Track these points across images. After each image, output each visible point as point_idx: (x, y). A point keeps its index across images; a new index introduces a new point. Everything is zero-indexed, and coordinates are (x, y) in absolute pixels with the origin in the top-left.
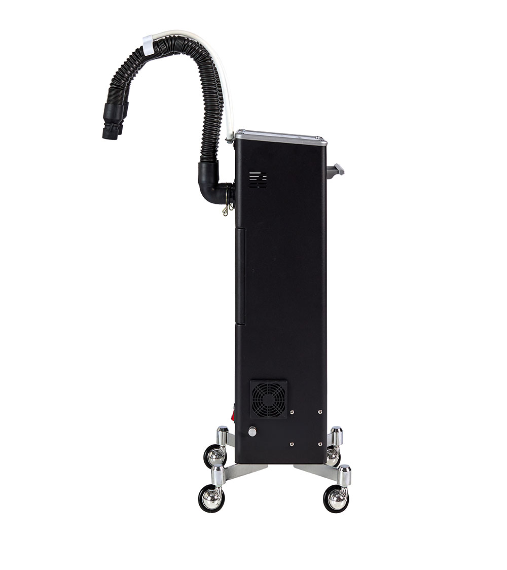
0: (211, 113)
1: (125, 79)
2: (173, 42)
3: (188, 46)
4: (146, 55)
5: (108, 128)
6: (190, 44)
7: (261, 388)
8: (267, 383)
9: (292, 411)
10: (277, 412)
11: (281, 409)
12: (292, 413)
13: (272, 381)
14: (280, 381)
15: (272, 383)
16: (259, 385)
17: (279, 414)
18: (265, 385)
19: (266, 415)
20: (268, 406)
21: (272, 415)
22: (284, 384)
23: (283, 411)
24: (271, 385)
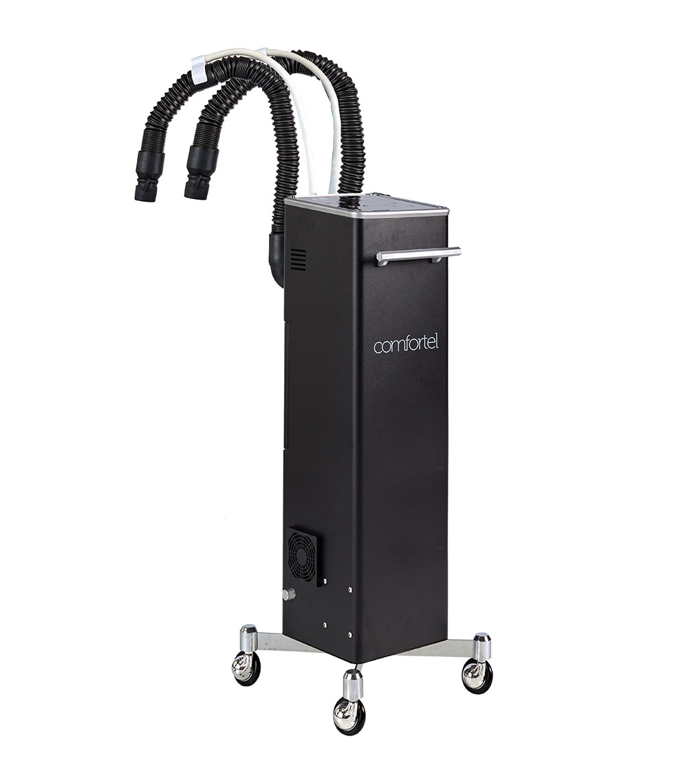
0: (286, 164)
1: (166, 117)
2: (234, 66)
3: (255, 70)
4: (195, 84)
5: (143, 185)
6: (258, 68)
7: (295, 537)
8: (301, 533)
9: (325, 580)
10: (309, 576)
11: (312, 572)
12: (325, 583)
13: (304, 532)
14: (311, 534)
15: (305, 535)
16: (294, 534)
17: (310, 580)
18: (300, 536)
19: (299, 576)
20: (301, 565)
21: (304, 578)
22: (314, 539)
23: (313, 575)
24: (304, 538)
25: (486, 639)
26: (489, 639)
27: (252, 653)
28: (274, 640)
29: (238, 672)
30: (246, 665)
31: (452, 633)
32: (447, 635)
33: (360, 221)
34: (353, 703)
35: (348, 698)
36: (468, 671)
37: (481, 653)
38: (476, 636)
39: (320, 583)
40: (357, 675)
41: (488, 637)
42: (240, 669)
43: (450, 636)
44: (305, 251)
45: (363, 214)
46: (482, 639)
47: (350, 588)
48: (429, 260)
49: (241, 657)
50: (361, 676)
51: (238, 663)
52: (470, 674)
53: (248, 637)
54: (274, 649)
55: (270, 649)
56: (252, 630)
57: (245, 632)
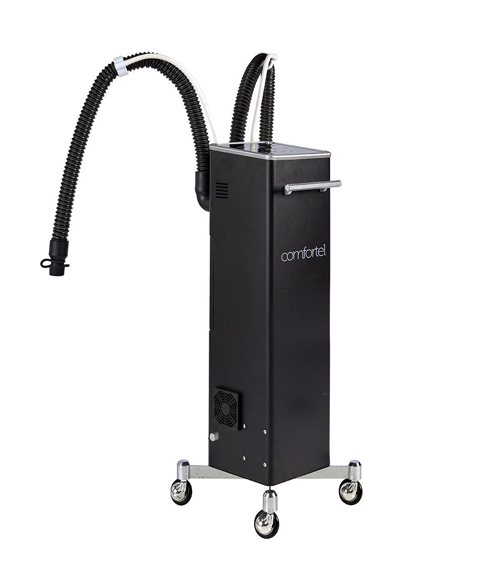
7: (220, 395)
8: (224, 391)
9: (244, 425)
10: (231, 423)
11: (234, 420)
12: (245, 427)
13: (227, 390)
14: (233, 392)
15: (228, 392)
16: (219, 392)
17: (232, 425)
18: (224, 394)
19: (224, 423)
20: (225, 415)
21: (228, 424)
22: (236, 396)
23: (235, 422)
24: (227, 395)
25: (358, 464)
26: (360, 465)
27: (186, 481)
28: (203, 471)
29: (175, 495)
30: (182, 490)
31: (333, 461)
32: (329, 463)
33: (271, 162)
34: (270, 514)
35: (267, 511)
36: (345, 488)
37: (354, 475)
38: (351, 463)
39: (240, 428)
40: (273, 494)
41: (359, 463)
42: (177, 493)
43: (331, 464)
44: (227, 184)
45: (274, 156)
46: (355, 465)
47: (265, 431)
48: (318, 190)
49: (177, 484)
50: (276, 495)
51: (175, 488)
52: (346, 491)
53: (183, 469)
54: (203, 478)
55: (199, 478)
56: (186, 464)
57: (181, 465)
